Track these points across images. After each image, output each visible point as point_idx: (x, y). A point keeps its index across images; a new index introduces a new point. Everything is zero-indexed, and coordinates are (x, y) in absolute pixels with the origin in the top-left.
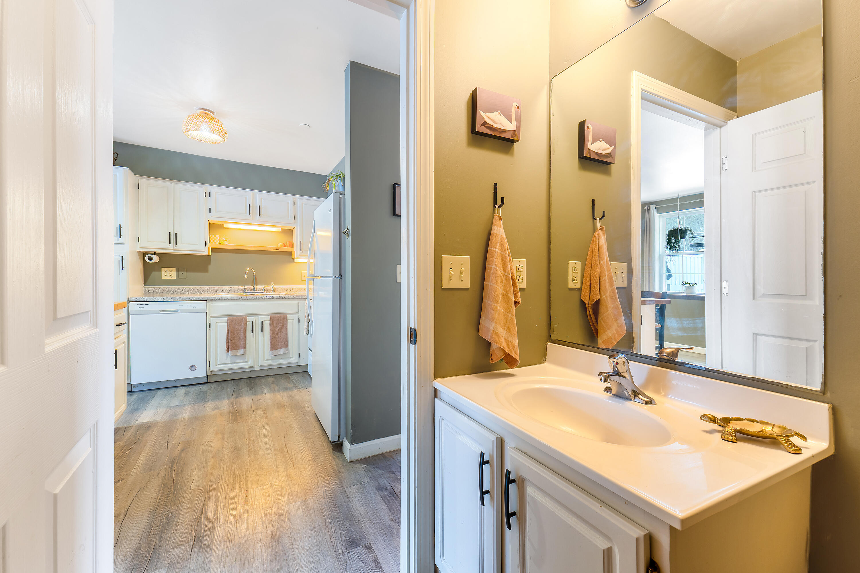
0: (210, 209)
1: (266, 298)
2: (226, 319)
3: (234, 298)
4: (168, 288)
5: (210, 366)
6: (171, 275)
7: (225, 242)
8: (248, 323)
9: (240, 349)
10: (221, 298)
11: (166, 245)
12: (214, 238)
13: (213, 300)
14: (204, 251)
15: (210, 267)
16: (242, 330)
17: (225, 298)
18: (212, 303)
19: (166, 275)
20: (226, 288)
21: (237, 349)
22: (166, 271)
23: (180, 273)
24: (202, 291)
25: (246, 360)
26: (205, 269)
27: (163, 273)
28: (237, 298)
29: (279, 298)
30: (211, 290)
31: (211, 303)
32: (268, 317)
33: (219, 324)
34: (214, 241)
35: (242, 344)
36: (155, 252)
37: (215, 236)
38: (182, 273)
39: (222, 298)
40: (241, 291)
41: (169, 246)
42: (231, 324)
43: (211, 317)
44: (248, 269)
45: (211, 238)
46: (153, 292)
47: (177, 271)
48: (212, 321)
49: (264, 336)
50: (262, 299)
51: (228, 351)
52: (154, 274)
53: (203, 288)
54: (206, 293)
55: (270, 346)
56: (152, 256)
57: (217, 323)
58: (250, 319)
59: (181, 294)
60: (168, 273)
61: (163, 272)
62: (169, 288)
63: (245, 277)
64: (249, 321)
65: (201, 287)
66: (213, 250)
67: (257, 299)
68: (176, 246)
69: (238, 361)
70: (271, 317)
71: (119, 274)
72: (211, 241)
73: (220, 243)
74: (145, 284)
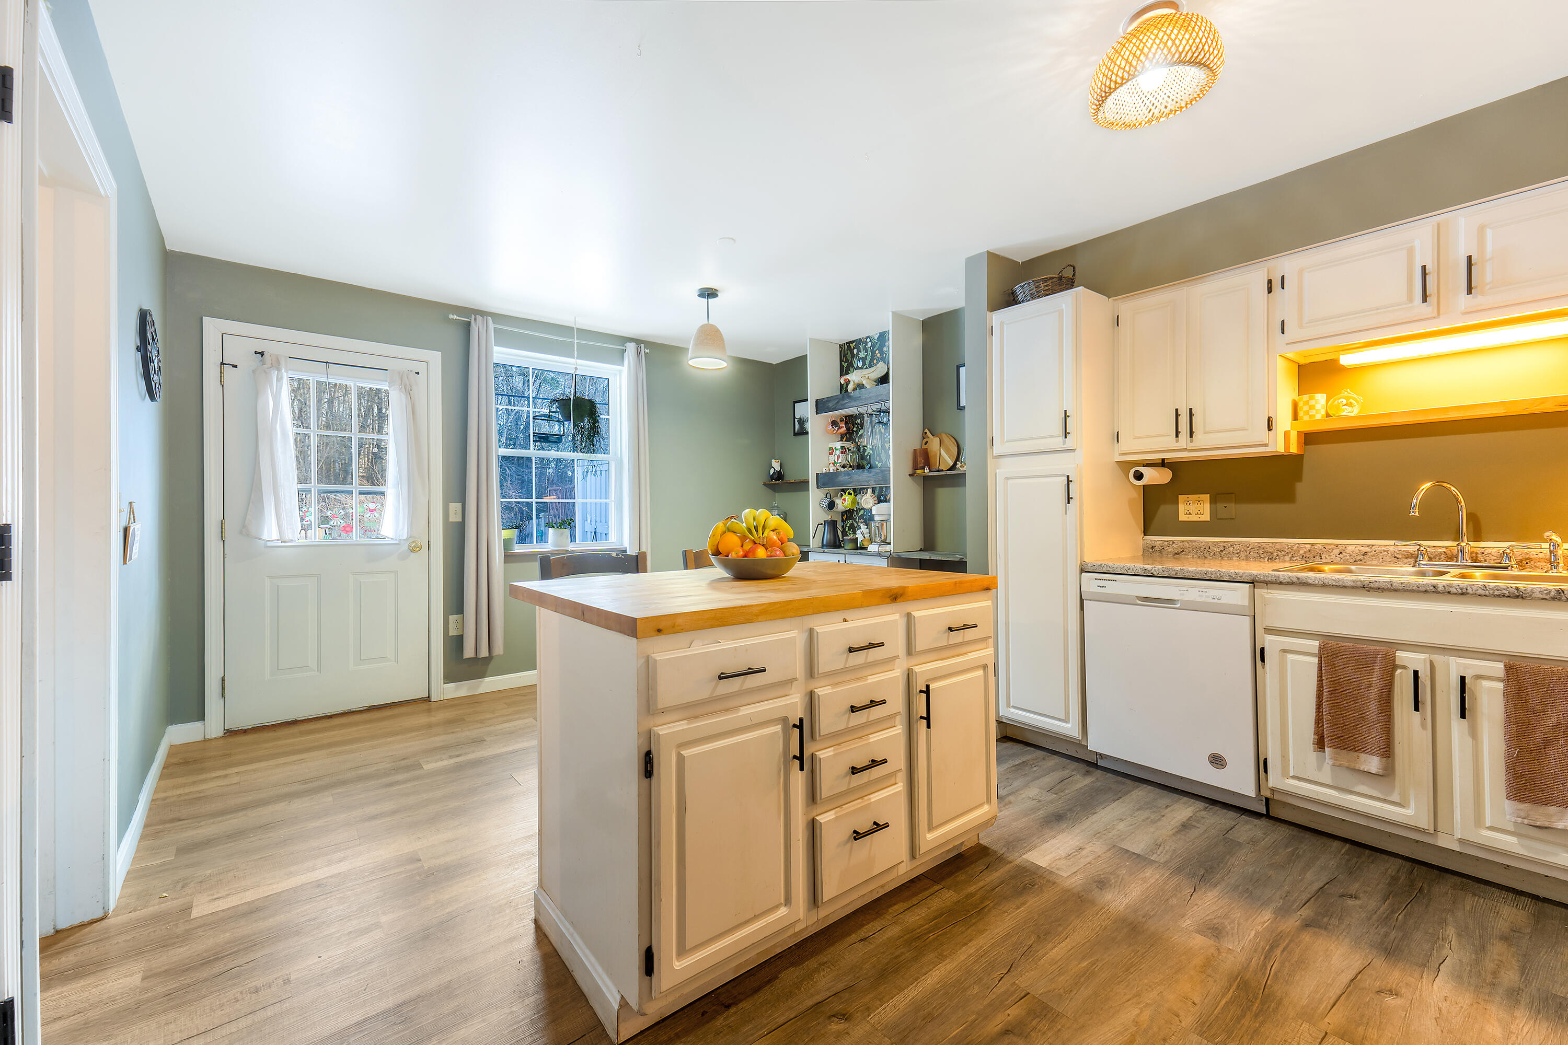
0: (1283, 322)
1: (1483, 592)
2: (1314, 645)
3: (1340, 583)
4: (1192, 542)
5: (1266, 771)
6: (1199, 512)
7: (1346, 412)
8: (1399, 671)
9: (1364, 752)
10: (1295, 580)
11: (1169, 441)
12: (1307, 403)
13: (1271, 583)
14: (1266, 445)
15: (1302, 489)
16: (1374, 692)
17: (1310, 581)
18: (1269, 591)
19: (1188, 512)
20: (1350, 548)
21: (1355, 751)
22: (1188, 503)
23: (1220, 506)
24: (1275, 554)
25: (1395, 797)
26: (1286, 495)
27: (1182, 508)
28: (1352, 584)
29: (1553, 598)
31: (1265, 591)
32: (1498, 668)
33: (1290, 657)
34: (1307, 413)
35: (1374, 737)
36: (1163, 460)
37: (1310, 398)
38: (1225, 507)
39: (1298, 579)
40: (1409, 560)
41: (1177, 441)
42: (1331, 665)
43: (1269, 631)
44: (1427, 485)
45: (1301, 404)
46: (1161, 552)
47: (1213, 501)
48: (1271, 642)
49: (1474, 733)
50: (1462, 594)
51: (1320, 744)
52: (1164, 510)
53: (1278, 546)
54: (1287, 558)
55: (1508, 780)
56: (1142, 469)
57: (1285, 651)
58: (1409, 659)
59: (1222, 558)
60: (1193, 508)
61: (1180, 506)
62: (1195, 542)
63: (1410, 515)
64: (1404, 667)
65: (1273, 543)
66: (1309, 438)
67: (1437, 592)
68: (1192, 442)
69: (1362, 789)
70: (1509, 669)
71: (1066, 514)
72: (1301, 414)
73: (1328, 415)
74: (1146, 532)
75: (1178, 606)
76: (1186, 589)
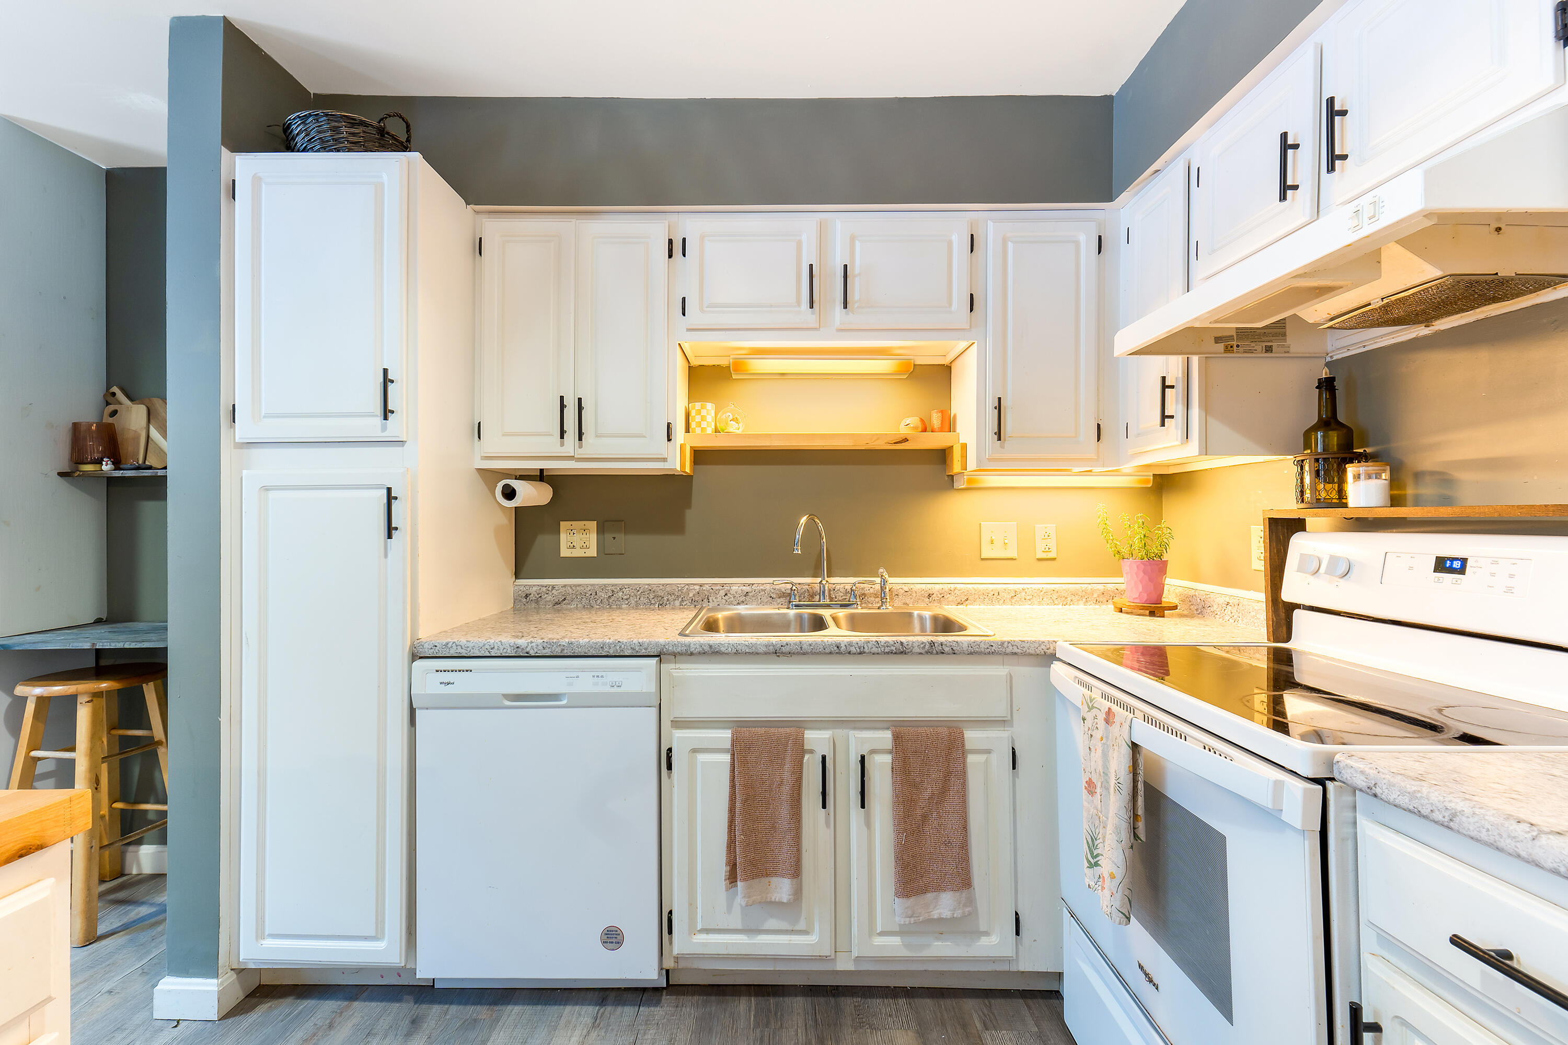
0: (684, 299)
1: (875, 650)
2: (727, 734)
3: (754, 650)
4: (576, 586)
5: (670, 932)
6: (585, 546)
7: (733, 428)
8: (807, 757)
9: (776, 875)
10: (707, 648)
11: (551, 444)
12: (699, 412)
13: (681, 654)
14: (665, 460)
15: (692, 516)
16: (786, 789)
17: (723, 649)
18: (678, 666)
19: (572, 545)
20: (734, 588)
21: (767, 875)
22: (572, 534)
23: (609, 536)
24: (665, 598)
25: (802, 925)
26: (675, 525)
27: (564, 537)
28: (764, 649)
29: (927, 653)
30: (691, 595)
31: (672, 666)
32: (886, 737)
33: (702, 757)
34: (699, 424)
35: (784, 854)
36: (542, 471)
37: (703, 407)
38: (614, 538)
39: (711, 646)
40: (782, 599)
41: (562, 445)
42: (744, 763)
43: (678, 724)
44: (804, 520)
45: (693, 413)
46: (537, 602)
47: (601, 531)
48: (679, 739)
49: (868, 823)
50: (860, 653)
51: (732, 878)
52: (542, 540)
53: (668, 589)
54: (677, 603)
55: (897, 873)
56: (515, 484)
57: (695, 751)
58: (818, 740)
59: (610, 607)
60: (578, 539)
61: (563, 536)
62: (579, 585)
63: (794, 552)
64: (811, 752)
65: (663, 585)
66: (700, 456)
67: (839, 653)
68: (580, 447)
69: (772, 923)
70: (897, 738)
71: (386, 556)
72: (693, 425)
73: (717, 431)
74: (517, 575)
75: (564, 702)
76: (575, 674)
